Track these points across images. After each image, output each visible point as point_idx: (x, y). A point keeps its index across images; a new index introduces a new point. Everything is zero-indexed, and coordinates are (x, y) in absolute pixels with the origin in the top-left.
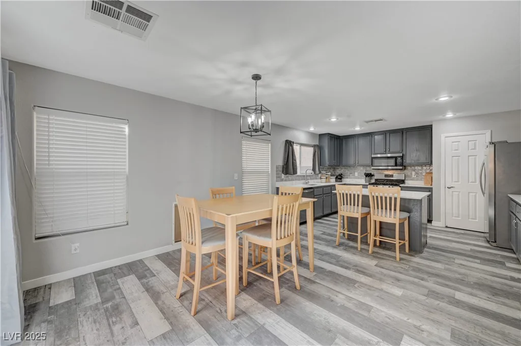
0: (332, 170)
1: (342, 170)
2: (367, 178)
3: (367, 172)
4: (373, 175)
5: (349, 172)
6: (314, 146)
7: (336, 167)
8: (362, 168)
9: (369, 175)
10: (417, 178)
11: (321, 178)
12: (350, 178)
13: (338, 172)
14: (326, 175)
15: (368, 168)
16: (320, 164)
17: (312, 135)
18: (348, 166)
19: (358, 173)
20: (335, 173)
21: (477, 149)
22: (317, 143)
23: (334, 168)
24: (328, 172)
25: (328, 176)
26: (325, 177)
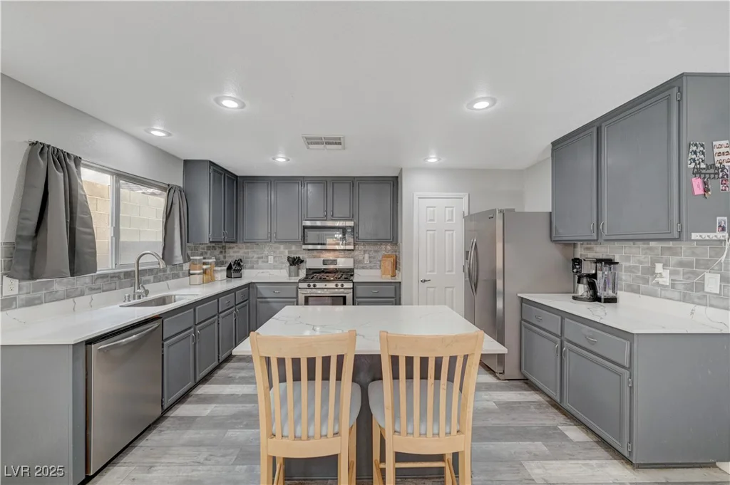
0: (217, 252)
1: (241, 251)
2: (293, 267)
3: (293, 256)
4: (302, 261)
5: (256, 256)
6: (169, 189)
7: (228, 245)
8: (282, 247)
9: (295, 262)
10: (372, 265)
11: (190, 274)
12: (257, 269)
13: (233, 254)
14: (204, 264)
15: (294, 248)
16: (187, 237)
17: (162, 154)
18: (253, 243)
19: (274, 258)
20: (225, 257)
21: (454, 221)
22: (178, 181)
23: (223, 246)
24: (208, 255)
25: (209, 266)
26: (200, 269)
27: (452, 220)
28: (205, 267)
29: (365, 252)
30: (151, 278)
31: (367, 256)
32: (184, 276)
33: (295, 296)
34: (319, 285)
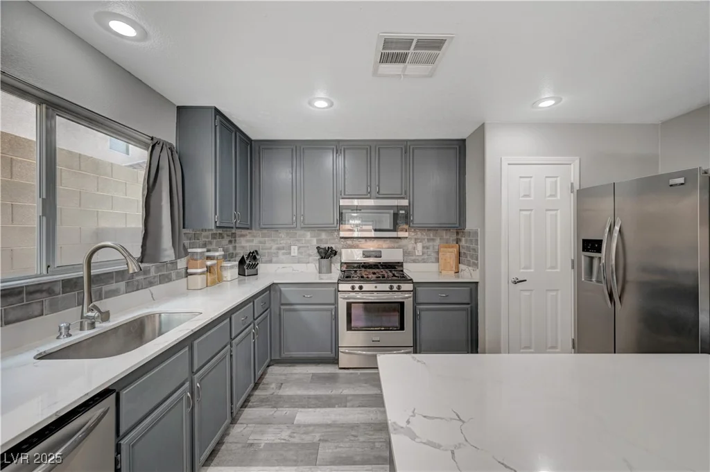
0: (225, 241)
1: (257, 240)
2: (324, 261)
3: (323, 246)
4: (335, 253)
5: (275, 246)
7: (238, 232)
8: (308, 234)
9: (327, 254)
10: (426, 257)
11: (187, 274)
12: (277, 262)
13: (246, 244)
14: (209, 258)
15: (324, 236)
16: (181, 219)
18: (273, 228)
19: (299, 248)
20: (235, 248)
21: (559, 197)
22: (169, 135)
23: (233, 234)
24: (214, 246)
25: (214, 262)
26: (202, 268)
27: (554, 196)
28: (209, 263)
29: (416, 240)
30: (122, 285)
31: (419, 246)
32: (179, 277)
33: (333, 302)
34: (366, 287)
